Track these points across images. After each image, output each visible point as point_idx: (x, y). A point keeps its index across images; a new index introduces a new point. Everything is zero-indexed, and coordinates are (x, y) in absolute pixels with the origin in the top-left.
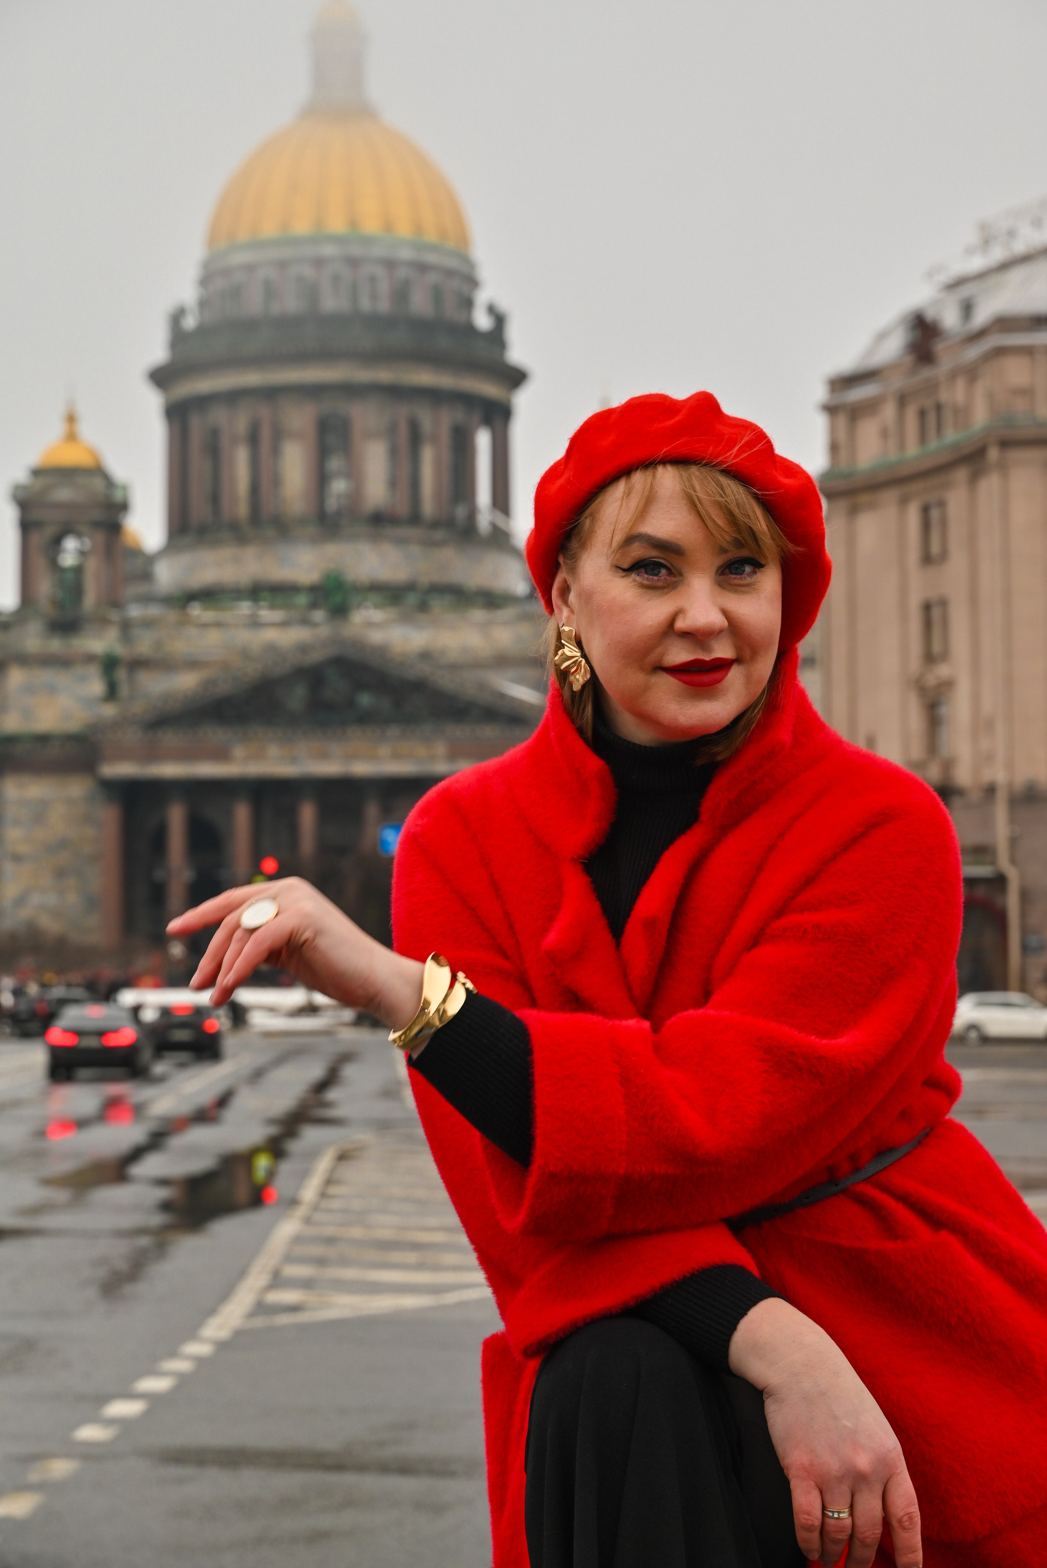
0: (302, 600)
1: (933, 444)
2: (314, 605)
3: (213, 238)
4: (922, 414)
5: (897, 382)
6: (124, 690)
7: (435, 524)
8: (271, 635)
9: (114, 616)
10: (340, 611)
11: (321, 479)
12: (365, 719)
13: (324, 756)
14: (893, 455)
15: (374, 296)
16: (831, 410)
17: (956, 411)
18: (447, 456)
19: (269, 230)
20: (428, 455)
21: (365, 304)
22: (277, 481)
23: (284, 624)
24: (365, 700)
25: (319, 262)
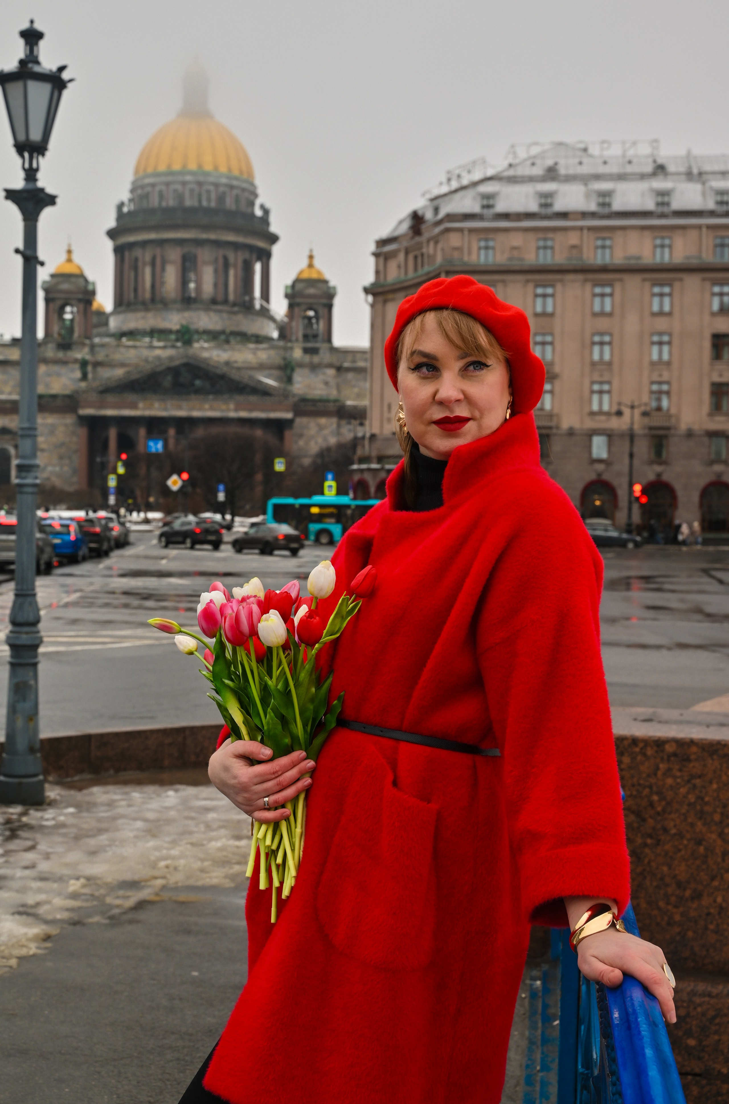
0: (173, 337)
1: (420, 272)
2: (177, 340)
3: (137, 171)
4: (416, 257)
5: (405, 244)
6: (90, 376)
7: (234, 304)
8: (158, 352)
9: (87, 342)
10: (188, 342)
11: (184, 282)
12: (198, 391)
13: (180, 408)
14: (402, 277)
15: (209, 200)
16: (376, 255)
17: (429, 256)
18: (240, 273)
19: (162, 168)
20: (232, 272)
21: (205, 203)
22: (163, 283)
23: (164, 347)
24: (198, 383)
25: (184, 183)
